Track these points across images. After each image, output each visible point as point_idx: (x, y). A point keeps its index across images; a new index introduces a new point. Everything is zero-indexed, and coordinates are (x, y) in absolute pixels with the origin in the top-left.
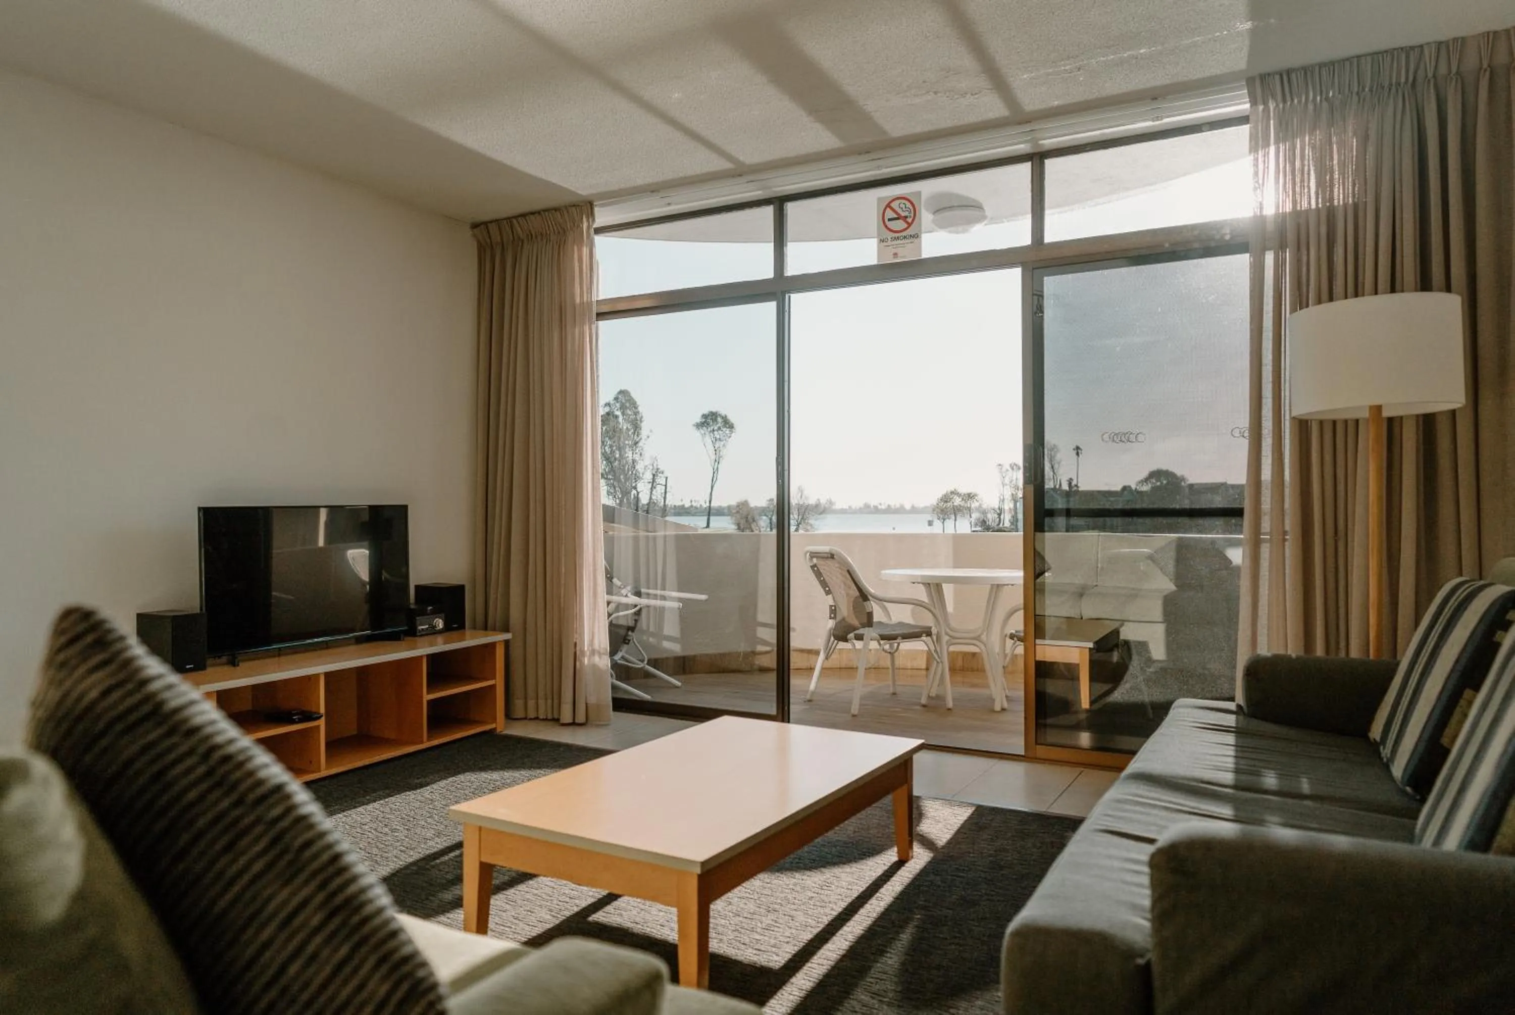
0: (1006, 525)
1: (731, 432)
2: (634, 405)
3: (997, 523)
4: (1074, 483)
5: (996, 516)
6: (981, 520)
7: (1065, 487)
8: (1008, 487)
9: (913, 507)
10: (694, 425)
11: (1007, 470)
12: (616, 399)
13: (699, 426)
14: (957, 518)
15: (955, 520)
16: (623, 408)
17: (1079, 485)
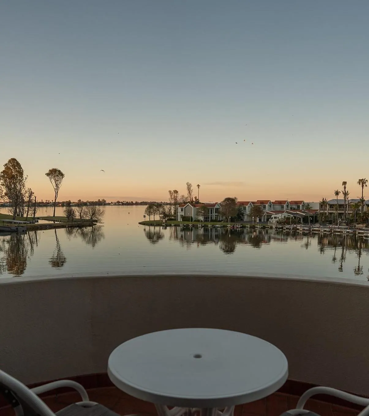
0: (172, 214)
1: (63, 177)
2: (18, 164)
3: (169, 213)
4: (197, 198)
5: (169, 210)
6: (163, 212)
7: (194, 200)
8: (173, 199)
9: (136, 202)
10: (46, 174)
11: (173, 193)
12: (9, 162)
13: (48, 175)
14: (155, 215)
15: (154, 216)
16: (14, 166)
17: (199, 199)
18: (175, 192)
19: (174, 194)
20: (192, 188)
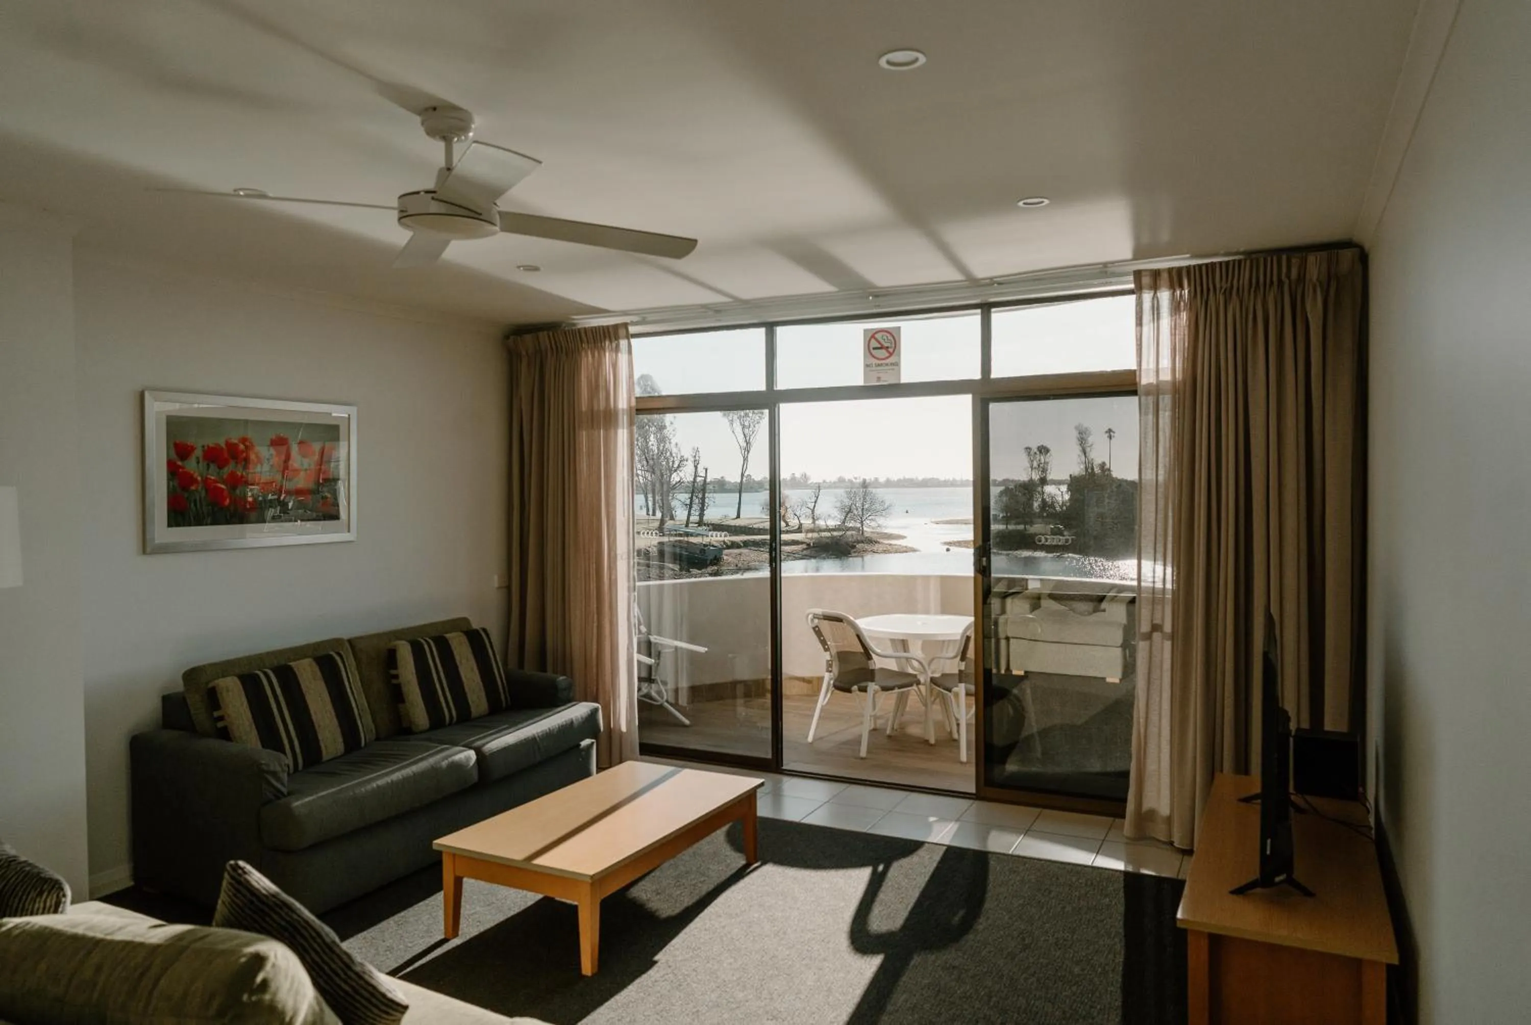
18: (1040, 452)
19: (1038, 456)
20: (1090, 440)
